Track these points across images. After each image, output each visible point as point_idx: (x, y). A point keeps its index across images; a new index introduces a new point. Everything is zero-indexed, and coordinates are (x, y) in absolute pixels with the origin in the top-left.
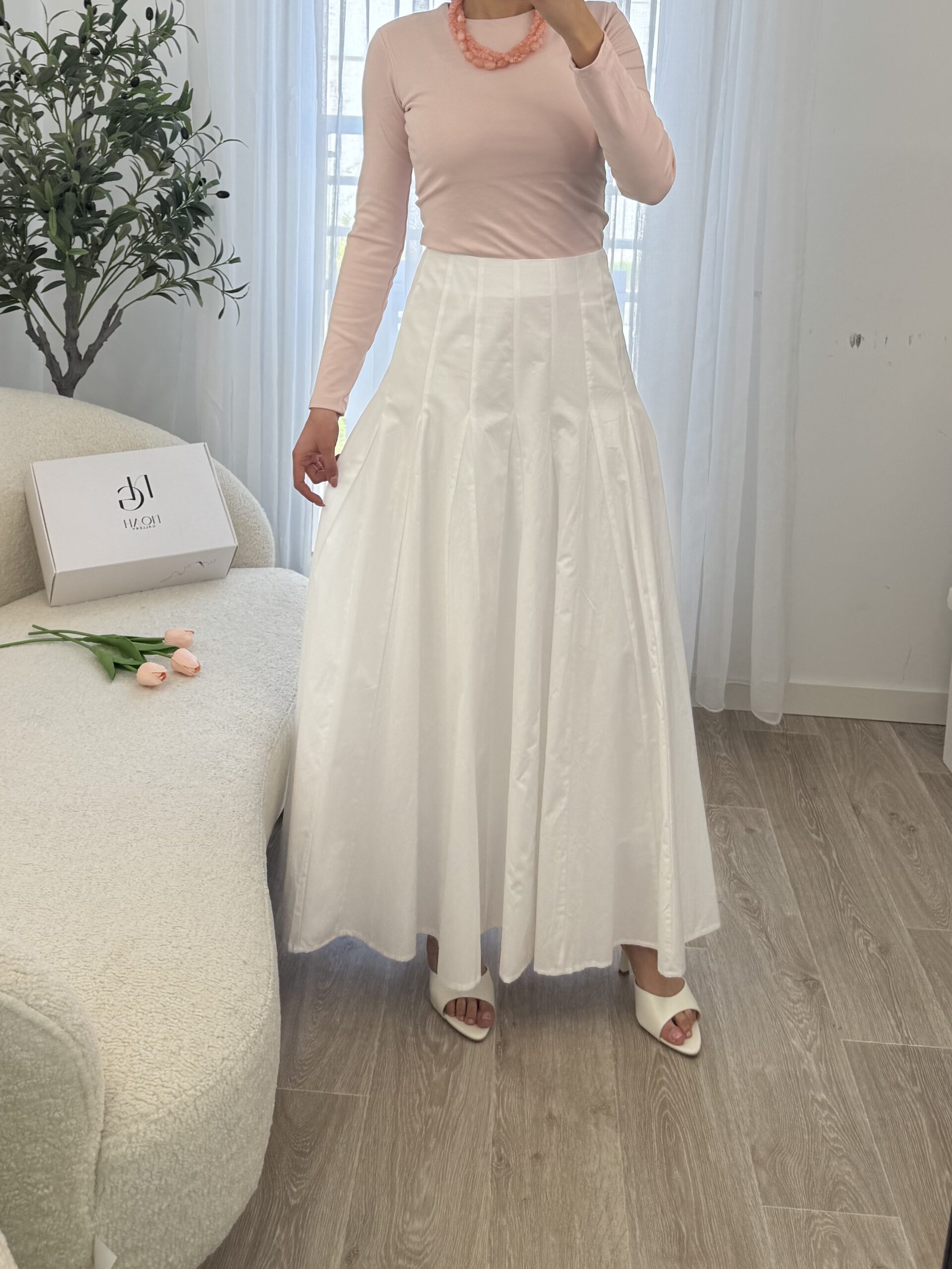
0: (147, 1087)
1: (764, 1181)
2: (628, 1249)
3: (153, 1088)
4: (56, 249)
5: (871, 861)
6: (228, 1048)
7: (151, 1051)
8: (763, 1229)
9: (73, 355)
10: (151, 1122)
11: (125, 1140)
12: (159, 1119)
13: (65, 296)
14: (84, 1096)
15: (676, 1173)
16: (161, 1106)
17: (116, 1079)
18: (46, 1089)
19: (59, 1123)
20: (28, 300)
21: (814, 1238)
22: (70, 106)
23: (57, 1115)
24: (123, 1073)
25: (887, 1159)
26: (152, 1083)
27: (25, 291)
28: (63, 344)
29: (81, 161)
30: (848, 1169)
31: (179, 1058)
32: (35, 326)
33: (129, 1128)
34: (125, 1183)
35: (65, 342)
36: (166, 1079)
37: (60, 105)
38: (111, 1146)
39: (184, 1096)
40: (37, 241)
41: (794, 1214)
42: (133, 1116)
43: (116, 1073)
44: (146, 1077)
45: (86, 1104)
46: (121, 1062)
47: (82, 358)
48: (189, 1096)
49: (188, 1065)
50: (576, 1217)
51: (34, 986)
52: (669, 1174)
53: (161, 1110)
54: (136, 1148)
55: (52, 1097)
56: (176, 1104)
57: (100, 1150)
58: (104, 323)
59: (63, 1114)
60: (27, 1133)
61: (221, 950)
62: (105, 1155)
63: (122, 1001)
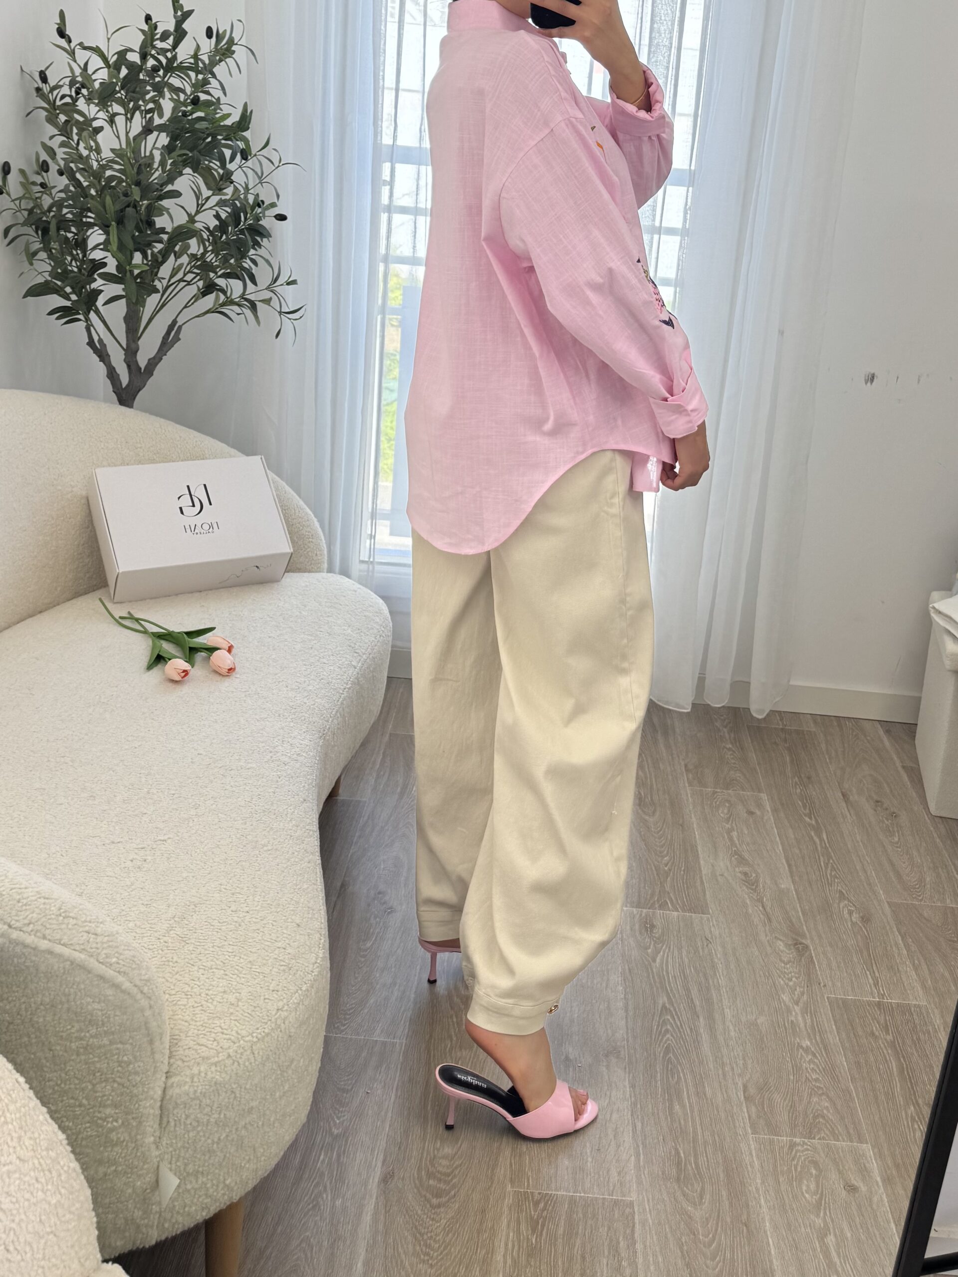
0: (208, 1033)
3: (213, 1035)
4: (117, 263)
5: (858, 842)
6: (281, 1000)
7: (212, 1003)
9: (133, 367)
10: (212, 1064)
11: (188, 1080)
12: (219, 1062)
13: (125, 310)
14: (151, 1042)
15: (677, 1109)
16: (220, 1050)
17: (180, 1027)
18: (115, 1036)
19: (128, 1065)
20: (89, 312)
22: (131, 122)
23: (125, 1058)
24: (186, 1021)
26: (213, 1030)
27: (86, 304)
28: (124, 357)
29: (141, 177)
31: (238, 1009)
32: (96, 338)
33: (191, 1070)
34: (187, 1117)
35: (125, 354)
36: (226, 1027)
37: (120, 120)
38: (175, 1085)
39: (242, 1042)
40: (97, 255)
41: (778, 1142)
42: (195, 1059)
43: (181, 1022)
44: (207, 1025)
45: (152, 1049)
46: (185, 1012)
47: (142, 371)
48: (246, 1042)
49: (246, 1014)
50: (588, 1145)
51: (105, 945)
53: (221, 1054)
54: (198, 1086)
55: (121, 1042)
56: (235, 1048)
57: (165, 1088)
58: (163, 338)
59: (131, 1058)
60: (98, 1074)
61: (276, 914)
62: (170, 1092)
63: (185, 959)
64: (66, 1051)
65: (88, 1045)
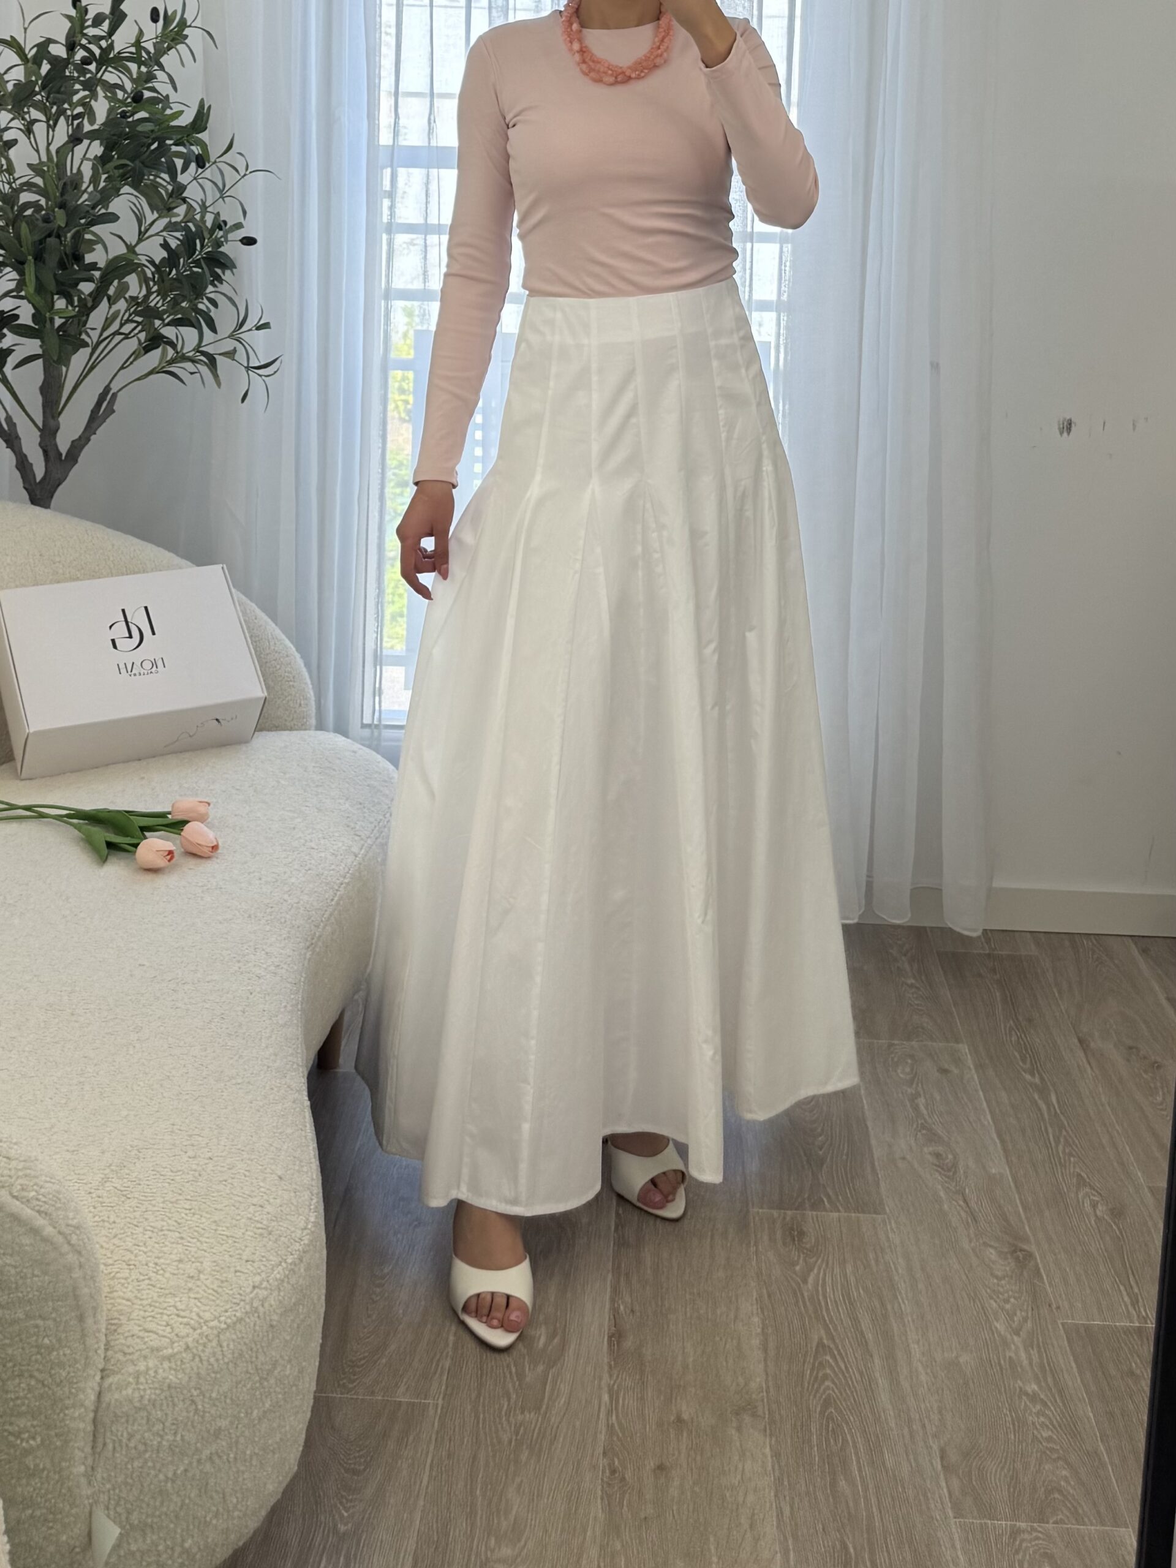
1: (957, 1491)
15: (842, 1483)
22: (53, 131)
29: (67, 198)
37: (40, 129)
50: (711, 1539)
51: (20, 1173)
52: (834, 1486)
61: (249, 1162)
63: (126, 1218)
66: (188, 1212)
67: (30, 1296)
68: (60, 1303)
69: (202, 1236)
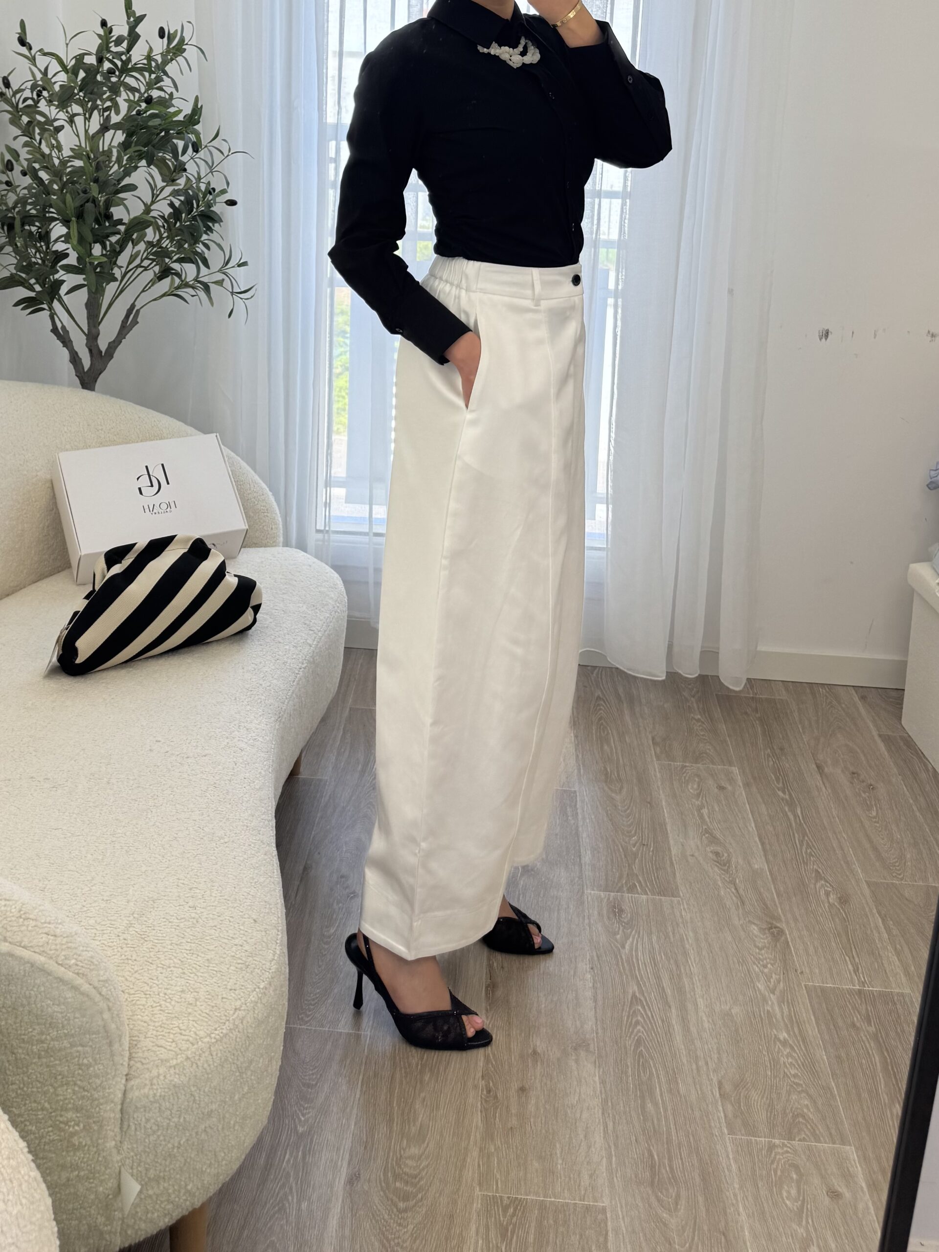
0: (167, 1035)
1: (730, 1115)
2: (605, 1174)
3: (172, 1036)
4: (77, 255)
5: (834, 817)
6: (240, 999)
7: (170, 1003)
8: (728, 1156)
9: (94, 351)
10: (171, 1067)
11: (147, 1082)
12: (177, 1064)
13: (86, 297)
14: (110, 1044)
15: (649, 1106)
16: (179, 1052)
17: (139, 1028)
18: (76, 1039)
19: (88, 1068)
20: (52, 302)
21: (774, 1166)
22: (89, 121)
23: (85, 1061)
24: (145, 1022)
25: (843, 1095)
26: (172, 1031)
27: (50, 294)
28: (85, 341)
29: (99, 173)
30: (806, 1102)
31: (196, 1009)
32: (59, 325)
33: (150, 1072)
34: (148, 1120)
35: (87, 339)
36: (184, 1027)
37: (79, 120)
38: (135, 1088)
39: (200, 1043)
40: (60, 246)
41: (757, 1143)
42: (154, 1061)
43: (140, 1023)
44: (166, 1026)
45: (112, 1051)
46: (144, 1012)
47: (103, 354)
48: (205, 1043)
49: (204, 1015)
50: (558, 1146)
51: (64, 947)
52: (643, 1107)
53: (179, 1056)
54: (157, 1089)
55: (83, 1046)
56: (193, 1050)
57: (125, 1091)
58: (123, 322)
59: (91, 1060)
60: (60, 1077)
61: (232, 909)
62: (130, 1095)
63: (143, 957)
64: (28, 1054)
65: (48, 1048)
66: (188, 952)
67: (73, 1032)
68: (94, 1036)
69: (198, 971)
